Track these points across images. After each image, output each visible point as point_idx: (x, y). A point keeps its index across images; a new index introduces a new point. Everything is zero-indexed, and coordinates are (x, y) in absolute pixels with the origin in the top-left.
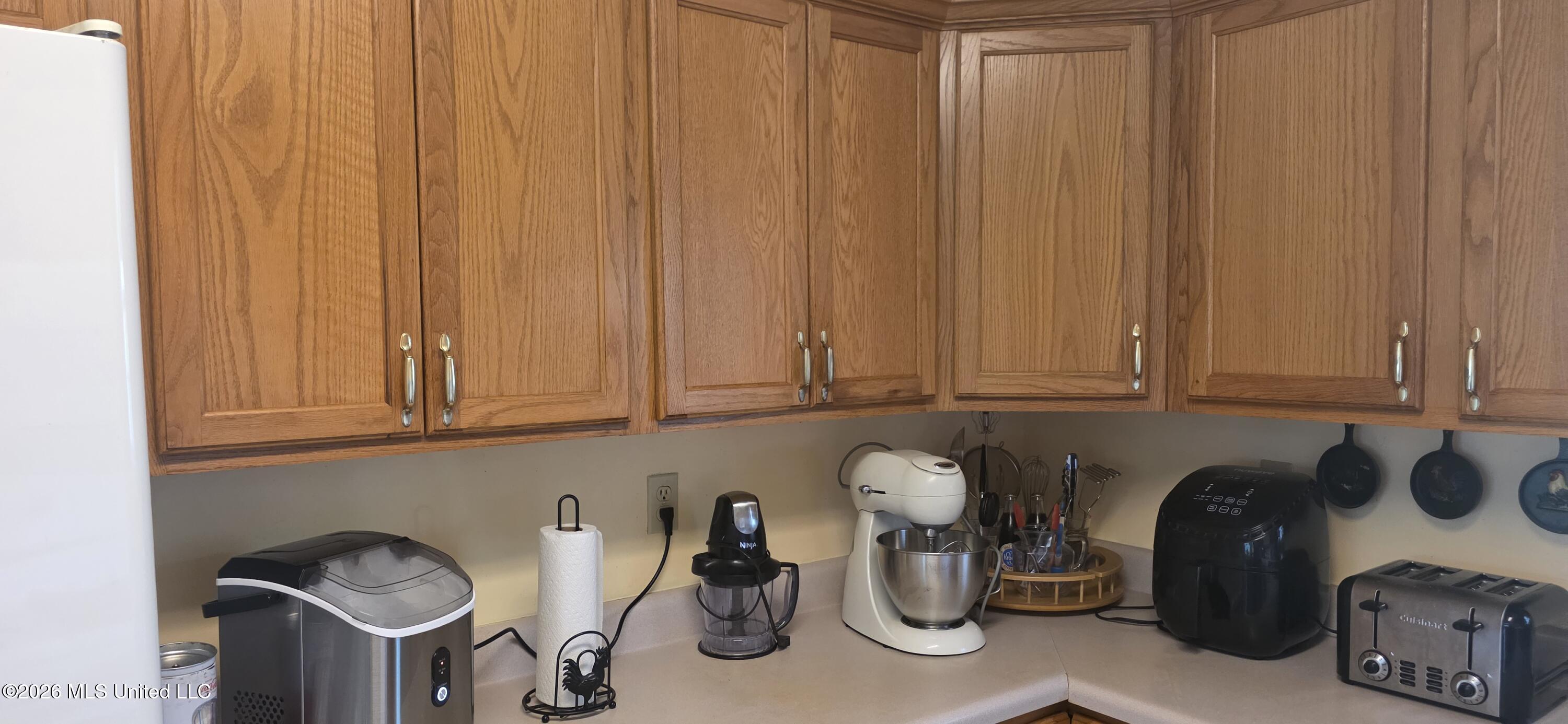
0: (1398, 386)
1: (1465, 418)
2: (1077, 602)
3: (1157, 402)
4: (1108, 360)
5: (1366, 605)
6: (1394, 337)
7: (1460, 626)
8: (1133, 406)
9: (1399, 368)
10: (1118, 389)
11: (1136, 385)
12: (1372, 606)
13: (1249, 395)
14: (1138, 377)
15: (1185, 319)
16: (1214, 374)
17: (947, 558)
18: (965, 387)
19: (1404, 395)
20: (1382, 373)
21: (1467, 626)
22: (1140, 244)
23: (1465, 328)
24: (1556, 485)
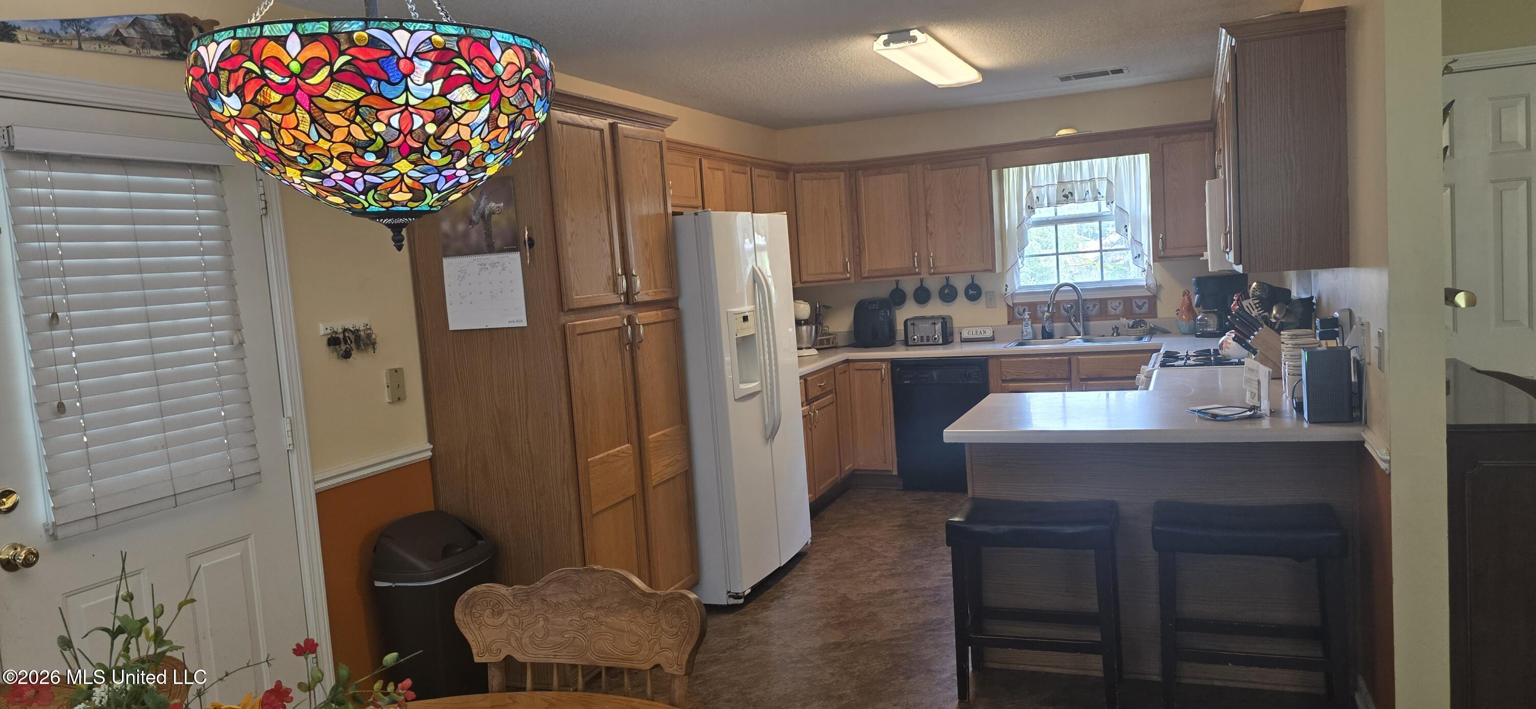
0: (916, 268)
1: (931, 274)
2: (829, 344)
3: (853, 280)
4: (840, 269)
5: (911, 324)
6: (914, 256)
7: (933, 324)
8: (847, 282)
9: (916, 264)
10: (844, 277)
11: (848, 275)
12: (913, 324)
13: (880, 274)
14: (848, 273)
15: (860, 256)
16: (869, 270)
17: (809, 327)
18: (805, 279)
19: (917, 270)
20: (912, 265)
21: (934, 324)
22: (846, 234)
23: (929, 253)
24: (947, 291)
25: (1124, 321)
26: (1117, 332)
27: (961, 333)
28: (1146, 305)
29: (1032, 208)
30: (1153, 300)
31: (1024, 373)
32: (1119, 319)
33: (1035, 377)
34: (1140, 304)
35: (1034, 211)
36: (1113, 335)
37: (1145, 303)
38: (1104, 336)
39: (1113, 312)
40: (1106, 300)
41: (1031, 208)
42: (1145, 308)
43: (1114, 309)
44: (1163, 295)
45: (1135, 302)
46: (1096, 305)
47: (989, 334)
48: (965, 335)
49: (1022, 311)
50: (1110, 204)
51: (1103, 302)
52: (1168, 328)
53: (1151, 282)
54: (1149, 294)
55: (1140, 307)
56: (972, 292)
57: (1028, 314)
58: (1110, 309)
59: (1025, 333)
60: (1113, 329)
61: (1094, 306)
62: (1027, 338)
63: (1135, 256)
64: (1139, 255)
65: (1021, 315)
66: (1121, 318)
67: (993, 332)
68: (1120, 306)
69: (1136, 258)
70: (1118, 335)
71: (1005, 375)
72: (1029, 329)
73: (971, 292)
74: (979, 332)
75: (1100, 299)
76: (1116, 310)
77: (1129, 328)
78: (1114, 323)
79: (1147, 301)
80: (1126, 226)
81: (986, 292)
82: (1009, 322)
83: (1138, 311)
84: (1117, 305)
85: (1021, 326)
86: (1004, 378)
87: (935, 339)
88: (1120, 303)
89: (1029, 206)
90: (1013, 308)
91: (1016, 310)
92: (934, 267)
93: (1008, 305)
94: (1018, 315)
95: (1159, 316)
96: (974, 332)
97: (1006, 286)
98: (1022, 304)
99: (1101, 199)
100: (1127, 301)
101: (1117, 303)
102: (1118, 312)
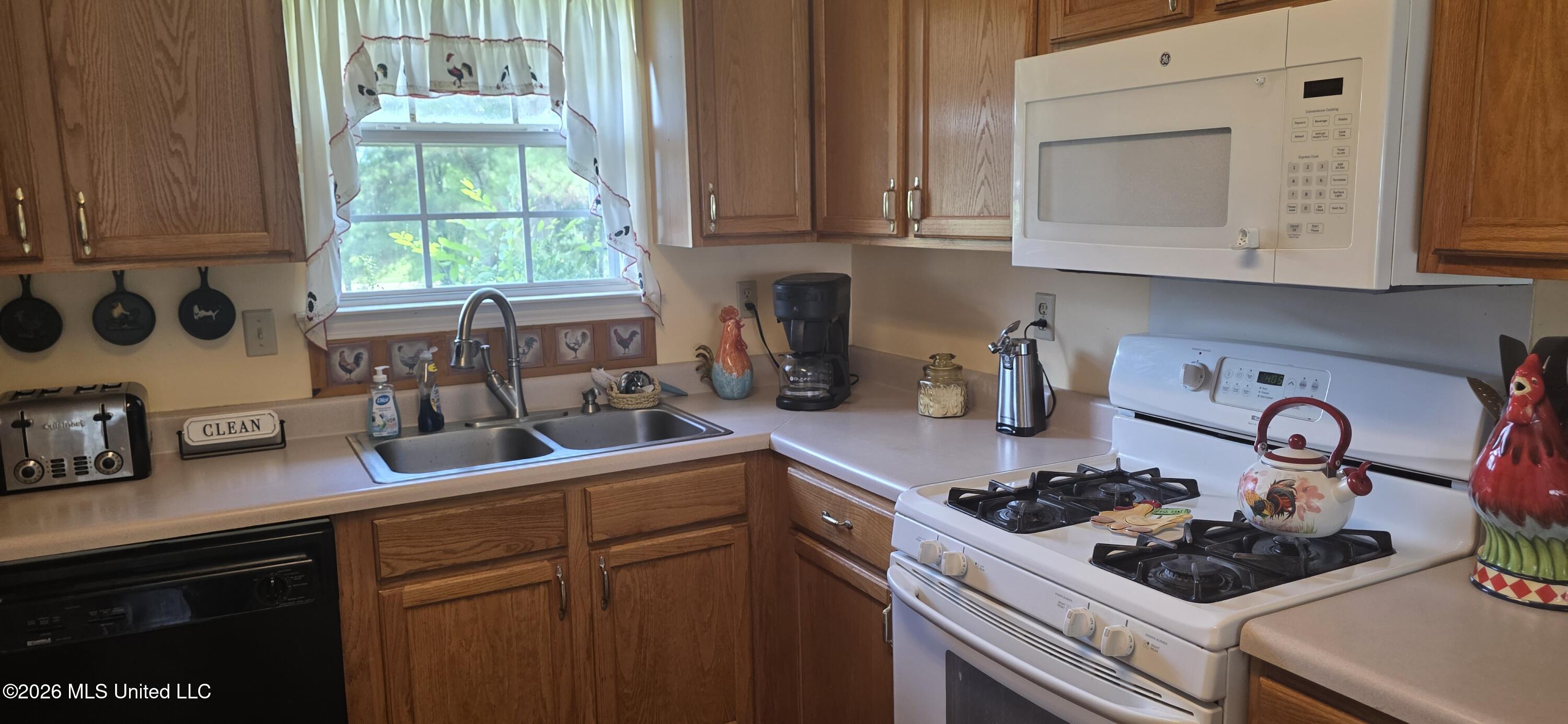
0: (22, 241)
1: (76, 261)
5: (16, 424)
7: (96, 418)
9: (22, 225)
12: (21, 423)
21: (103, 418)
23: (69, 192)
24: (118, 311)
25: (601, 375)
26: (594, 403)
27: (180, 434)
28: (637, 338)
29: (371, 93)
30: (648, 326)
31: (446, 552)
32: (590, 371)
33: (475, 558)
34: (626, 335)
35: (377, 101)
36: (584, 410)
37: (634, 334)
38: (566, 414)
39: (570, 355)
40: (555, 328)
41: (368, 93)
42: (634, 347)
43: (573, 349)
44: (668, 315)
45: (616, 332)
46: (532, 340)
47: (269, 429)
48: (195, 436)
49: (350, 359)
50: (560, 103)
51: (549, 333)
52: (682, 387)
53: (651, 288)
54: (641, 313)
55: (625, 343)
56: (203, 313)
57: (384, 372)
58: (564, 349)
59: (379, 421)
60: (585, 396)
61: (529, 344)
62: (385, 434)
63: (617, 229)
64: (627, 229)
65: (350, 371)
66: (593, 369)
67: (282, 422)
68: (584, 341)
69: (619, 234)
70: (598, 408)
71: (388, 565)
72: (390, 411)
73: (199, 313)
74: (238, 427)
75: (543, 328)
76: (575, 350)
77: (621, 393)
78: (580, 380)
79: (639, 330)
80: (595, 161)
81: (243, 313)
82: (316, 393)
83: (620, 350)
84: (580, 339)
85: (363, 398)
86: (385, 572)
87: (109, 464)
88: (584, 335)
89: (361, 88)
90: (327, 354)
91: (336, 358)
92: (95, 240)
93: (311, 346)
94: (342, 373)
95: (660, 360)
96: (224, 428)
97: (311, 295)
98: (351, 343)
99: (538, 90)
100: (599, 329)
101: (578, 334)
102: (581, 354)
